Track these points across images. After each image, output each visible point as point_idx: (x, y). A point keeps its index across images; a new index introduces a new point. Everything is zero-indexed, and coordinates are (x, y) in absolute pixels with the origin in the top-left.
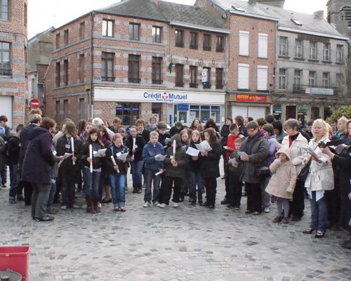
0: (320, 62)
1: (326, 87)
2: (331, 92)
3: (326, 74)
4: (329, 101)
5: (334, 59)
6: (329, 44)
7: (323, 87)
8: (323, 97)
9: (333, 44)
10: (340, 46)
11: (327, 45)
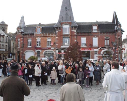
0: (2, 42)
1: (3, 49)
2: (5, 50)
3: (3, 45)
4: (4, 52)
5: (5, 41)
6: (4, 37)
7: (2, 49)
8: (3, 51)
9: (5, 37)
10: (6, 38)
11: (3, 37)
